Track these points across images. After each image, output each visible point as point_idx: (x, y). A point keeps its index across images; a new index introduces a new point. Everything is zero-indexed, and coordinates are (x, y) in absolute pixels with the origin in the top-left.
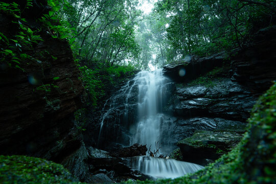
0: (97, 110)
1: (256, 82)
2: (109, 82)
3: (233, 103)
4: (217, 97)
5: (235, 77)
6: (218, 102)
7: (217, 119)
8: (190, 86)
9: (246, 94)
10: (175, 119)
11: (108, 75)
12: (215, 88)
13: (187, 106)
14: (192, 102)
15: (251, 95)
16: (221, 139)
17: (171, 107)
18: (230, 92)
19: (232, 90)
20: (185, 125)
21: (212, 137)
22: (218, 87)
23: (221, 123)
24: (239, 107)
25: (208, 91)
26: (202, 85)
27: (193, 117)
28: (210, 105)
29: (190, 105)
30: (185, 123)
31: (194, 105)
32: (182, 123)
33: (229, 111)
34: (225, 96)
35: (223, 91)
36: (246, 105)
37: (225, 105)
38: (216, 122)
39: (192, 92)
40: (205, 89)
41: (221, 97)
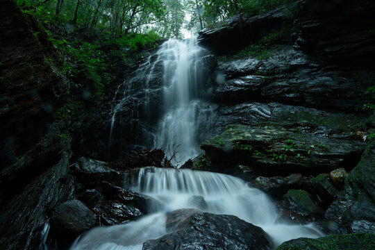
0: (104, 101)
1: (327, 50)
2: (120, 59)
3: (294, 81)
4: (273, 73)
5: (299, 43)
6: (274, 80)
7: (271, 104)
8: (236, 59)
9: (312, 67)
10: (216, 106)
11: (118, 49)
12: (271, 60)
13: (232, 88)
14: (238, 82)
15: (319, 69)
16: (259, 137)
17: (210, 90)
18: (292, 66)
19: (294, 62)
20: (229, 114)
21: (247, 135)
22: (275, 59)
23: (277, 109)
24: (302, 87)
25: (261, 64)
26: (253, 56)
27: (240, 102)
28: (262, 85)
29: (236, 85)
30: (230, 111)
31: (241, 86)
32: (226, 112)
33: (289, 92)
34: (285, 71)
35: (282, 64)
36: (312, 83)
37: (284, 84)
38: (271, 108)
39: (239, 67)
40: (257, 62)
41: (278, 73)
